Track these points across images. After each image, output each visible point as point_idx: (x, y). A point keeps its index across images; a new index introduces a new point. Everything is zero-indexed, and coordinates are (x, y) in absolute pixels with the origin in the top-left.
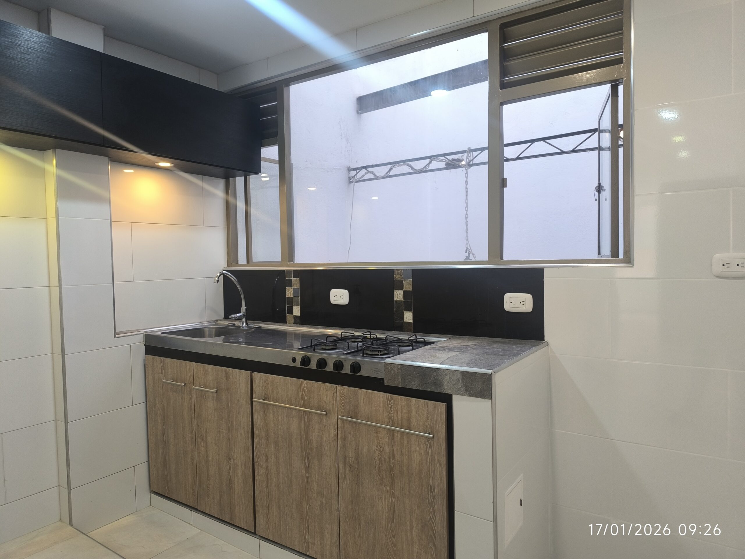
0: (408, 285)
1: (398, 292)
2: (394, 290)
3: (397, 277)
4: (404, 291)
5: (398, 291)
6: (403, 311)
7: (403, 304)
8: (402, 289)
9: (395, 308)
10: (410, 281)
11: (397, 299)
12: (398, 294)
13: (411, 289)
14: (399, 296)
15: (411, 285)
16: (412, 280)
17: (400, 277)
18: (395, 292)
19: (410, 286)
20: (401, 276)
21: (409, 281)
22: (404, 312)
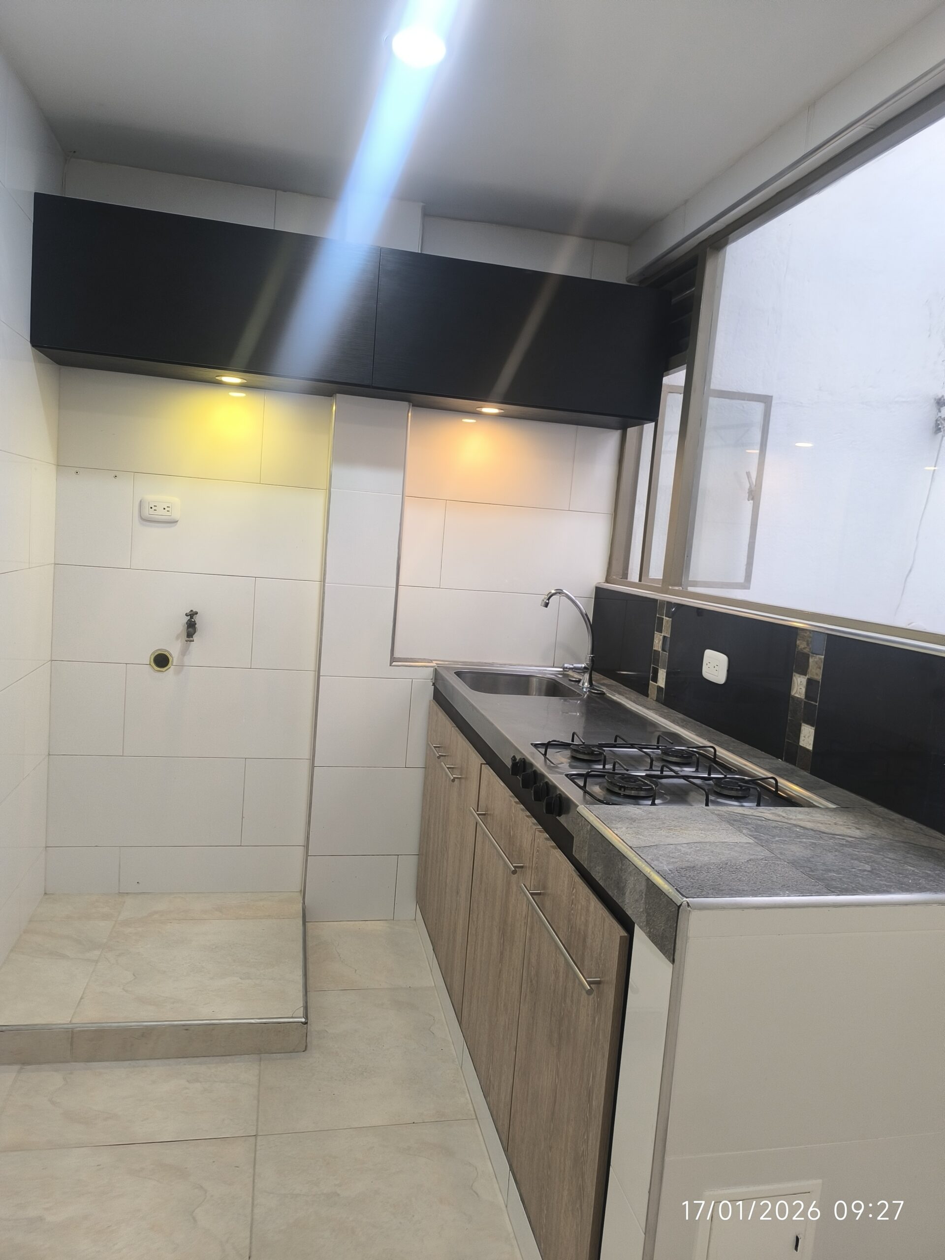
0: (816, 666)
1: (799, 680)
2: (794, 674)
3: (801, 645)
4: (808, 679)
5: (799, 677)
6: (802, 722)
7: (803, 707)
8: (806, 675)
9: (789, 712)
10: (820, 659)
11: (795, 694)
12: (799, 682)
13: (819, 678)
14: (799, 686)
15: (820, 668)
16: (823, 657)
17: (806, 646)
18: (794, 678)
19: (818, 669)
20: (808, 644)
21: (818, 659)
22: (803, 724)
